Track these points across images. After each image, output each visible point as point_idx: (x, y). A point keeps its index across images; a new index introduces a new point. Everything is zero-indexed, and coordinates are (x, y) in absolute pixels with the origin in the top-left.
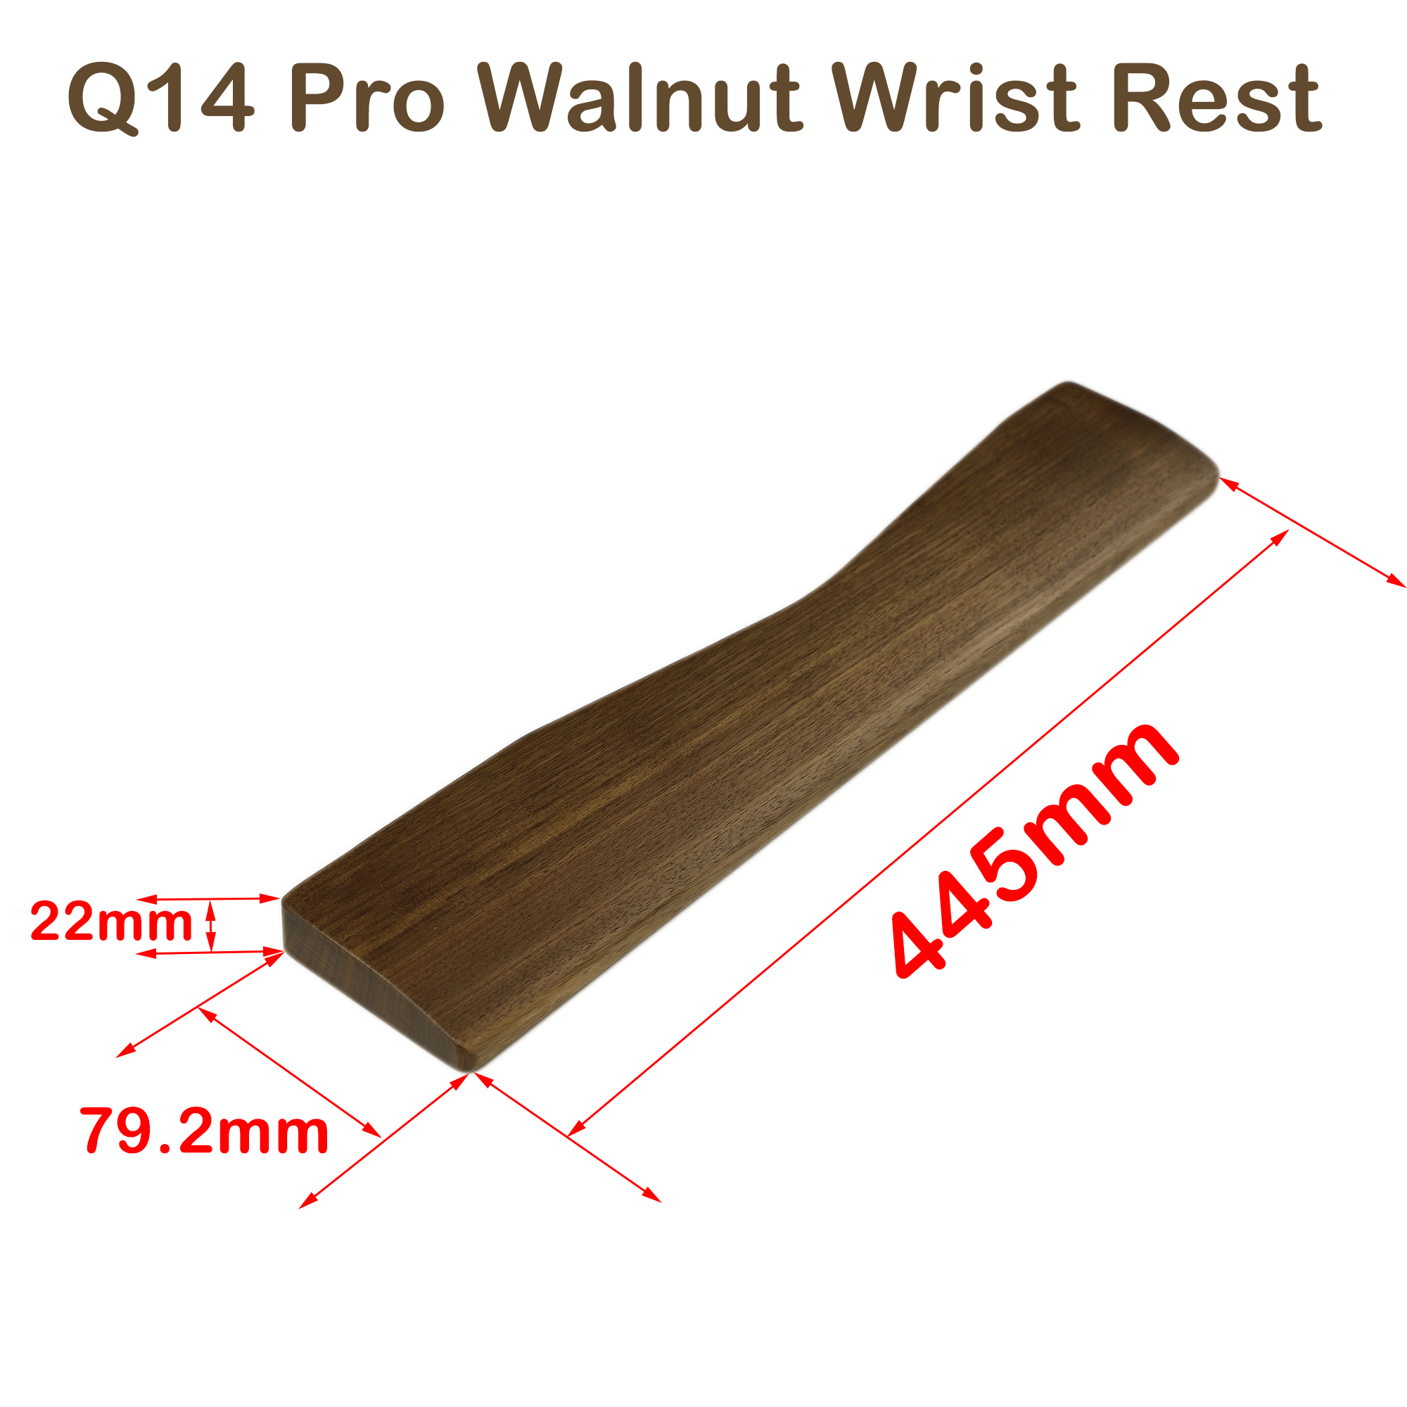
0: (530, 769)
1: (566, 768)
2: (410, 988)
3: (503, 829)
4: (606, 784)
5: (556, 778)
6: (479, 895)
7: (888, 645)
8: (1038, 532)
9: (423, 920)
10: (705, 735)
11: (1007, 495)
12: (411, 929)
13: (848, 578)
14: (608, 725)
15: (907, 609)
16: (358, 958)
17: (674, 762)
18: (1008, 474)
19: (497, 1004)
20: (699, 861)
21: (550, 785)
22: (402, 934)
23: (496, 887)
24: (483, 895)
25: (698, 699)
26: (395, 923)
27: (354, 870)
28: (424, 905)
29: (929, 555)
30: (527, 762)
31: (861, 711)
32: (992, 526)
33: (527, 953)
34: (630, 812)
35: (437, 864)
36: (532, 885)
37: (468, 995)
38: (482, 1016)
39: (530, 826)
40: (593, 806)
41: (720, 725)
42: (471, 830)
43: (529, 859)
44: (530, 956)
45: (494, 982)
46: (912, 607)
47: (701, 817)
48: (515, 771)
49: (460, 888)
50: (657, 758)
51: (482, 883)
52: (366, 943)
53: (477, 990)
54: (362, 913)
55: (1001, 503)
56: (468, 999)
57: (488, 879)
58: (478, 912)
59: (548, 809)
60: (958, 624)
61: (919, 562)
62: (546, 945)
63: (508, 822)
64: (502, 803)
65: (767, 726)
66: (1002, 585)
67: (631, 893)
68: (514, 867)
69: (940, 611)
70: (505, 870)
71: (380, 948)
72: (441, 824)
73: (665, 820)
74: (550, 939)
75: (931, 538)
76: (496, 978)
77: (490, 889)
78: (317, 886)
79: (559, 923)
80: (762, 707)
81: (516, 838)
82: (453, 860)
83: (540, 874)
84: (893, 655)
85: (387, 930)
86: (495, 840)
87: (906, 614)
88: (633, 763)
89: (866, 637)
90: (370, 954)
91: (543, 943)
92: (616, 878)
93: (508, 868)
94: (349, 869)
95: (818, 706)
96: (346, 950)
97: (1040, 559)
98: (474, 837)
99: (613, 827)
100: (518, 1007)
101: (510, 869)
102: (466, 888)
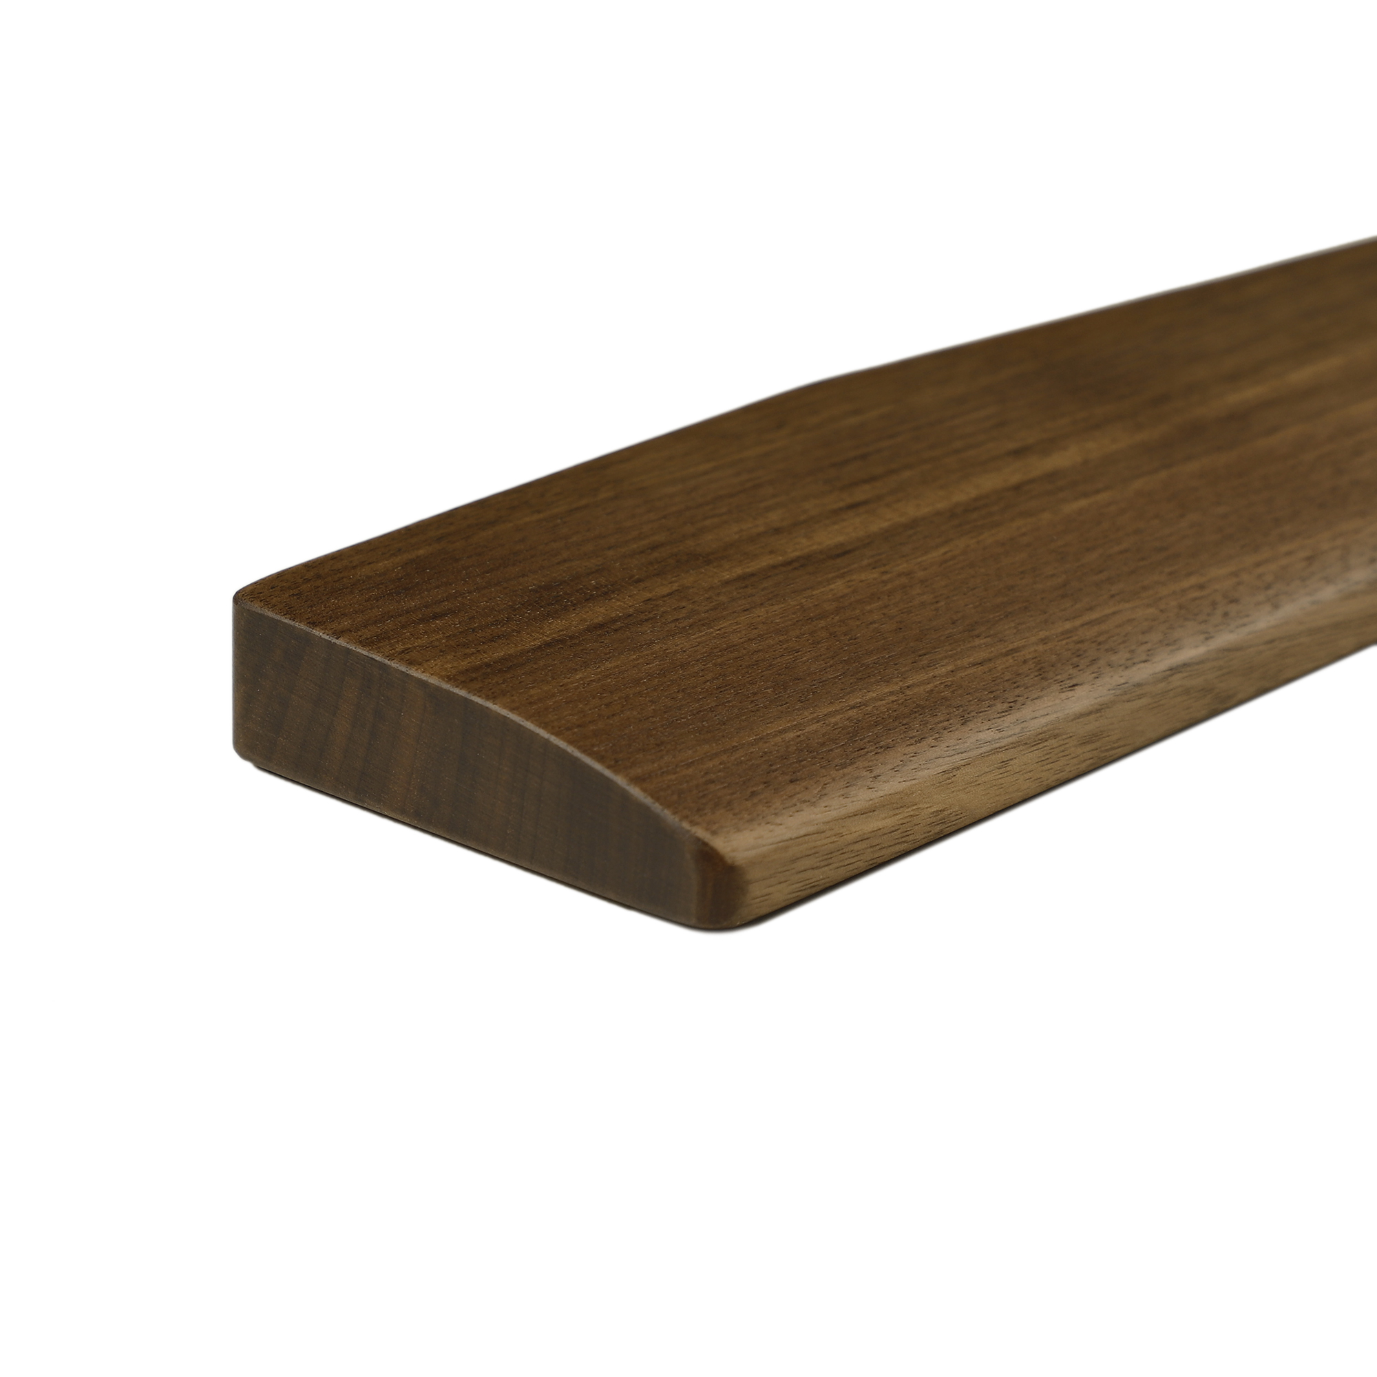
2: (568, 729)
4: (1015, 452)
6: (724, 598)
9: (588, 630)
10: (1258, 390)
12: (559, 641)
16: (434, 681)
17: (1186, 426)
19: (788, 778)
22: (539, 647)
23: (763, 589)
24: (734, 600)
26: (519, 632)
28: (587, 609)
33: (855, 699)
34: (1087, 495)
35: (611, 553)
36: (856, 591)
37: (716, 755)
38: (753, 795)
39: (834, 506)
40: (989, 482)
43: (839, 552)
44: (862, 705)
45: (778, 739)
47: (1266, 518)
49: (675, 588)
50: (1141, 419)
51: (727, 583)
52: (449, 657)
53: (735, 749)
54: (436, 617)
56: (717, 761)
57: (742, 578)
58: (721, 624)
59: (877, 484)
62: (901, 691)
67: (1104, 627)
68: (805, 562)
70: (781, 566)
71: (488, 665)
74: (912, 682)
76: (781, 732)
77: (748, 592)
79: (928, 658)
81: (806, 521)
83: (872, 575)
85: (502, 641)
86: (751, 523)
88: (1082, 426)
90: (461, 673)
91: (893, 687)
92: (1063, 597)
93: (789, 563)
96: (403, 669)
99: (1044, 516)
100: (842, 792)
101: (796, 565)
102: (689, 588)
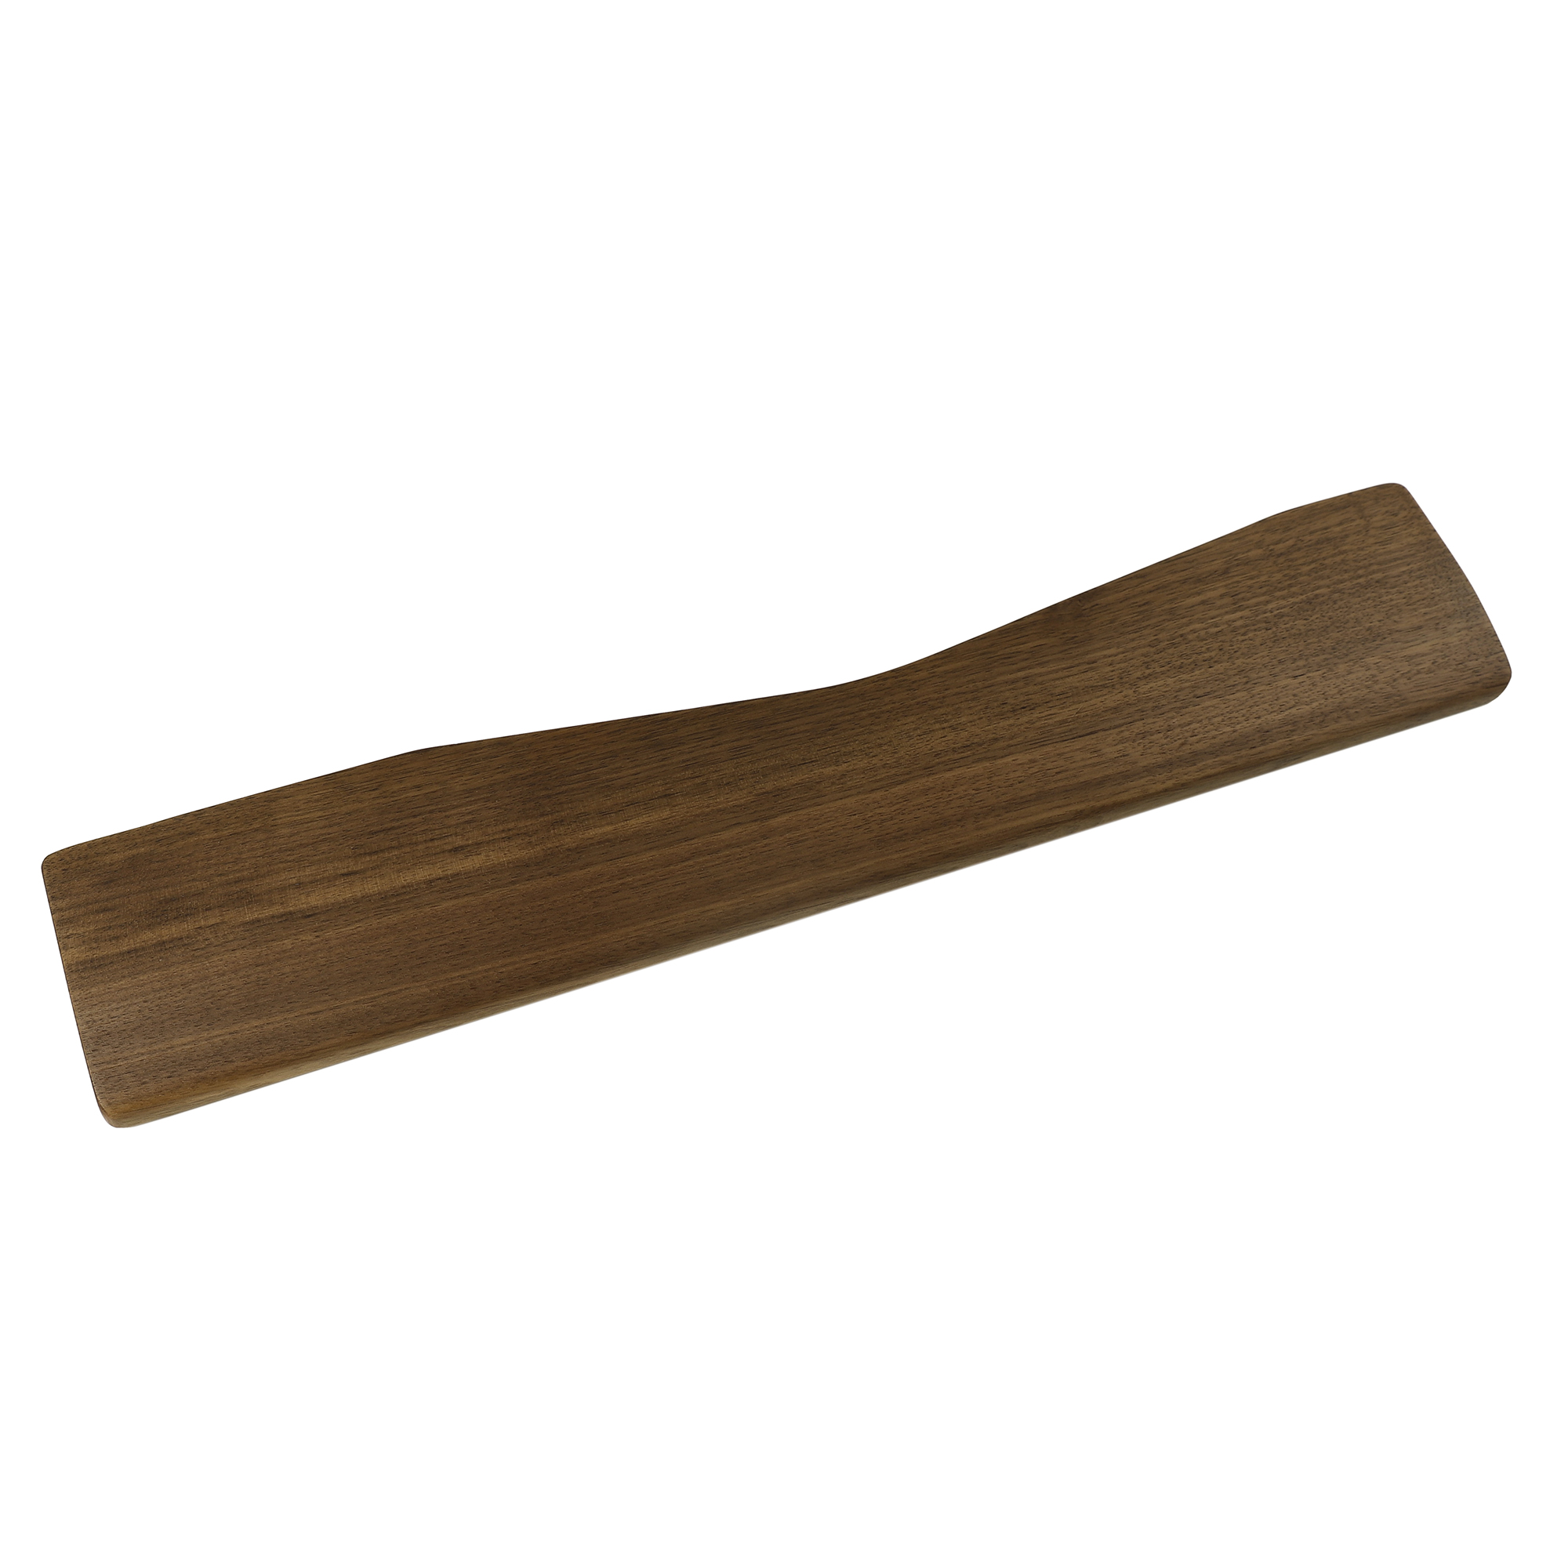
0: (393, 797)
1: (431, 812)
3: (312, 864)
4: (456, 850)
5: (412, 820)
6: (231, 937)
7: (902, 787)
8: (1199, 692)
9: (154, 945)
10: (609, 828)
11: (1197, 626)
12: (136, 950)
13: (923, 674)
14: (513, 773)
15: (960, 745)
17: (548, 851)
18: (1222, 596)
20: (499, 984)
21: (399, 827)
22: (124, 953)
23: (255, 935)
24: (235, 939)
25: (633, 777)
26: (126, 936)
27: (134, 852)
28: (169, 926)
29: (1040, 679)
30: (396, 788)
31: (812, 861)
32: (1147, 665)
34: (456, 897)
35: (216, 880)
36: (293, 948)
37: (142, 1054)
38: (144, 1083)
39: (342, 871)
40: (423, 873)
41: (633, 822)
42: (280, 851)
43: (310, 914)
44: (237, 1032)
46: (968, 743)
47: (533, 932)
48: (374, 794)
49: (218, 921)
50: (533, 839)
52: (83, 948)
54: (105, 910)
55: (1182, 636)
56: (140, 1059)
57: (253, 922)
58: (216, 958)
59: (375, 857)
60: (1012, 785)
61: (1021, 684)
63: (324, 856)
64: (336, 828)
65: (687, 843)
66: (1104, 751)
68: (289, 918)
69: (999, 762)
70: (278, 917)
72: (256, 830)
73: (489, 922)
74: (271, 1020)
75: (1060, 656)
77: (247, 934)
78: (86, 857)
79: (291, 1005)
80: (698, 816)
81: (317, 881)
82: (236, 882)
84: (900, 800)
85: (113, 942)
86: (295, 874)
87: (954, 750)
88: (504, 835)
89: (884, 766)
91: (260, 1022)
92: (389, 973)
93: (282, 916)
94: (130, 849)
95: (764, 837)
97: (1178, 730)
98: (278, 861)
99: (427, 909)
101: (284, 918)
102: (226, 923)
